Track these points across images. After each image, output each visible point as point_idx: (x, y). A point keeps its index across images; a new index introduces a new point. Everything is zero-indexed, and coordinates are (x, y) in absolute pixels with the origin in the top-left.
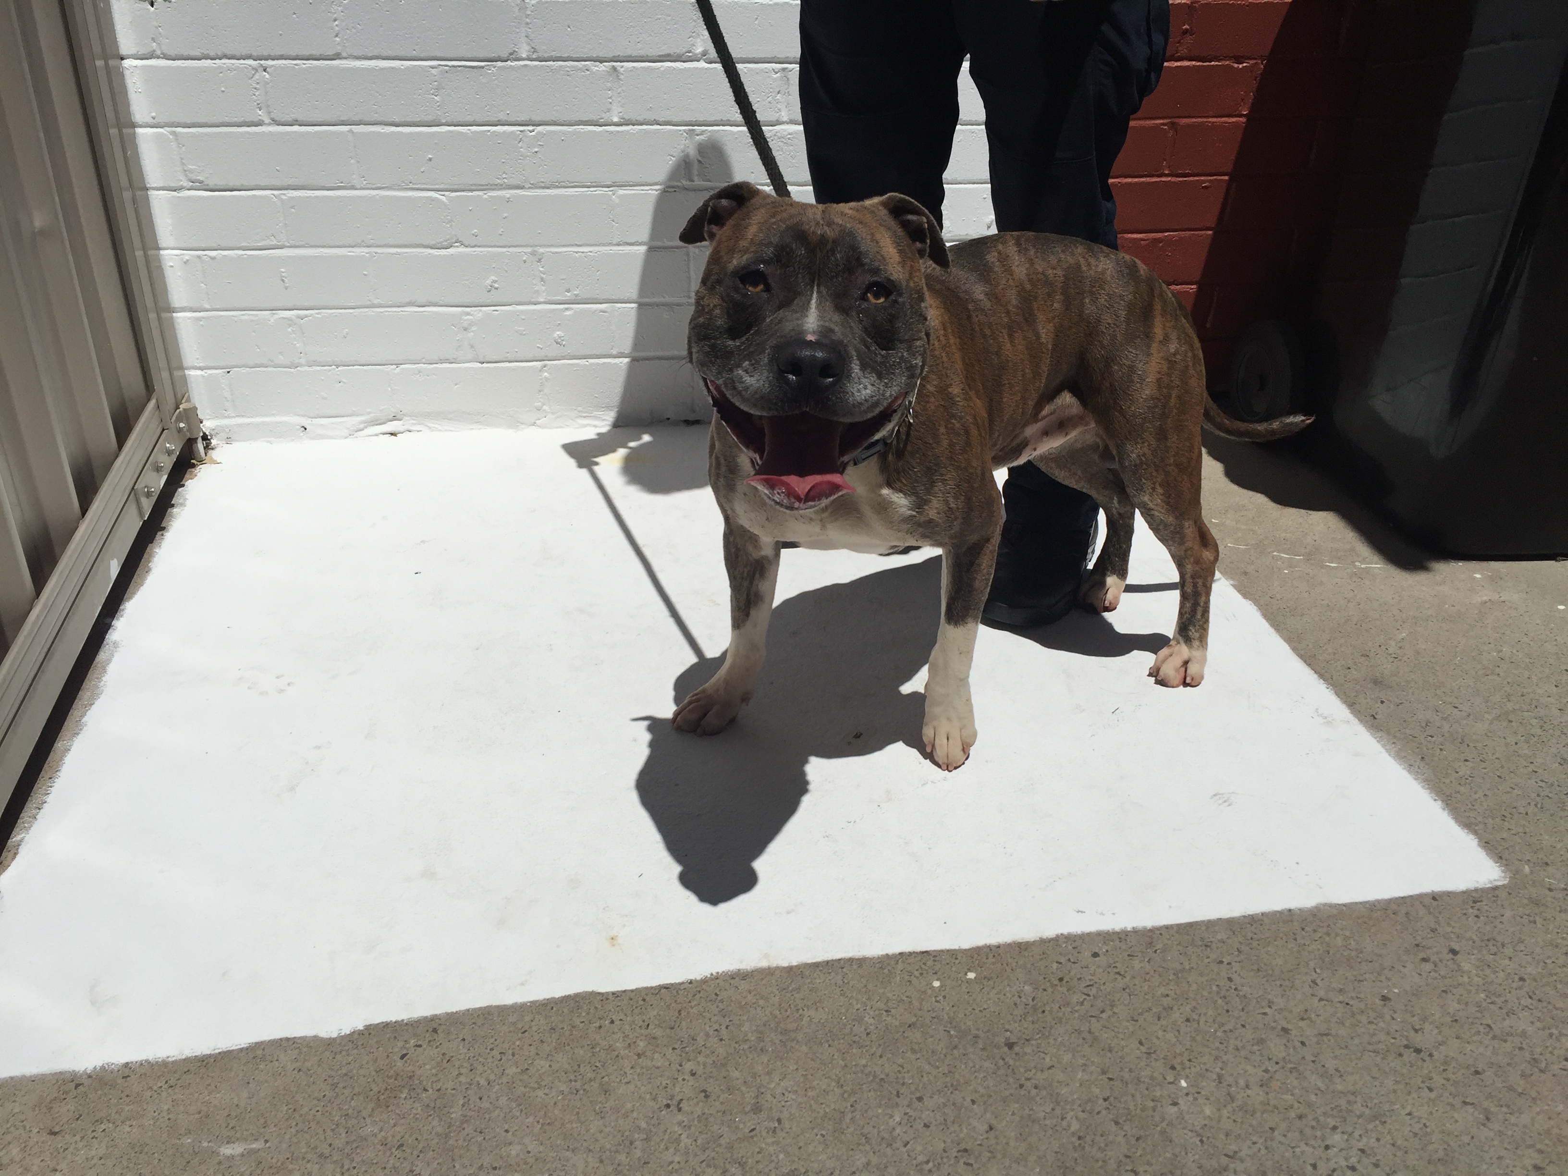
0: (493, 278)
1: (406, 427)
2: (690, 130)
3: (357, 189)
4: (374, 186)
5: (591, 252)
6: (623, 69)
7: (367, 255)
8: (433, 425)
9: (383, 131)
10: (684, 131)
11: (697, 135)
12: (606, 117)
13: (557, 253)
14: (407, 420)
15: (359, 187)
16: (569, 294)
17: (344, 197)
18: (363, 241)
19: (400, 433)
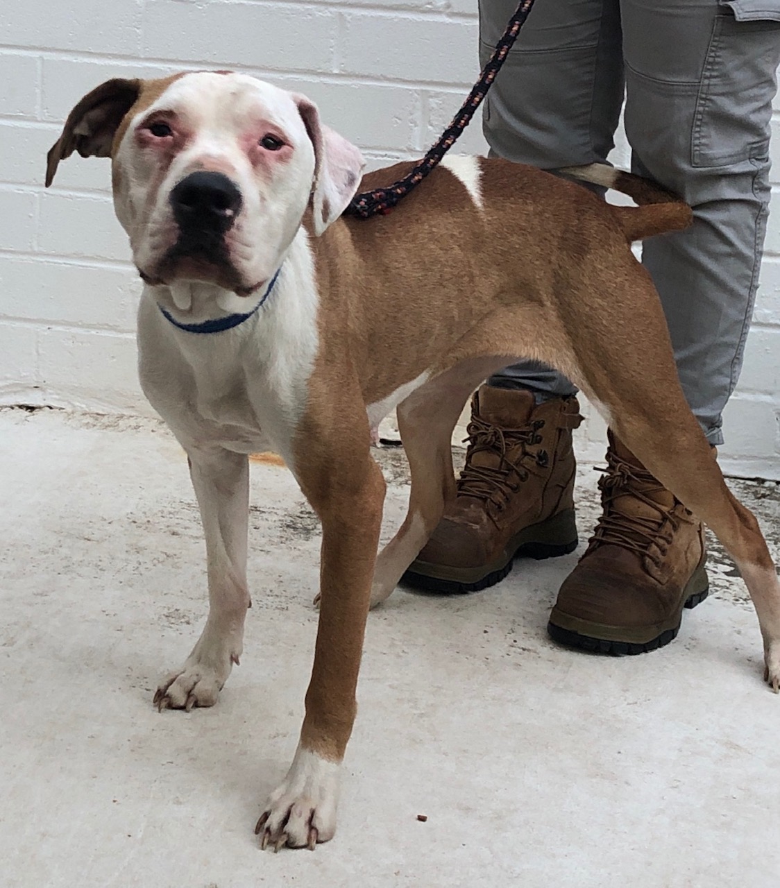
2: (422, 91)
3: (37, 121)
4: (56, 120)
6: (350, 17)
7: (36, 195)
8: (78, 404)
9: (75, 61)
10: (415, 90)
11: (431, 97)
12: (325, 68)
14: (50, 394)
15: (39, 119)
17: (23, 128)
18: (34, 179)
19: (40, 408)
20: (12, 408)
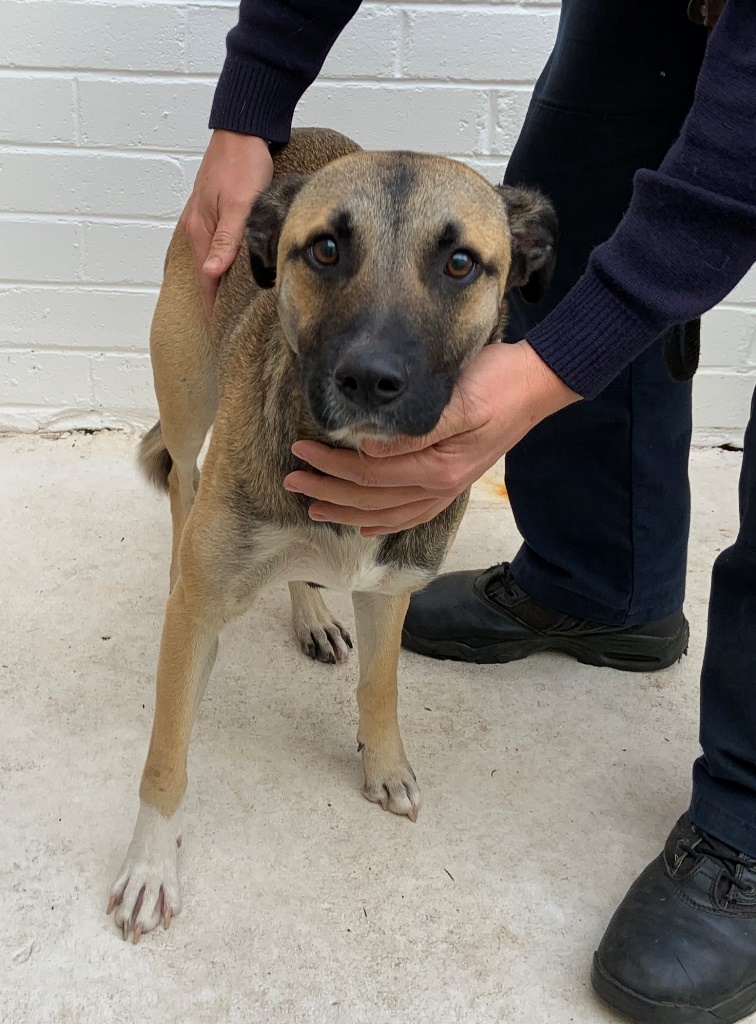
1: (105, 425)
2: (491, 91)
3: (76, 147)
4: (96, 145)
6: (415, 15)
7: (80, 225)
9: (113, 81)
10: (484, 92)
11: (501, 97)
12: (386, 73)
14: (107, 416)
15: (78, 145)
17: (61, 156)
18: (77, 209)
19: (99, 430)
20: (70, 432)
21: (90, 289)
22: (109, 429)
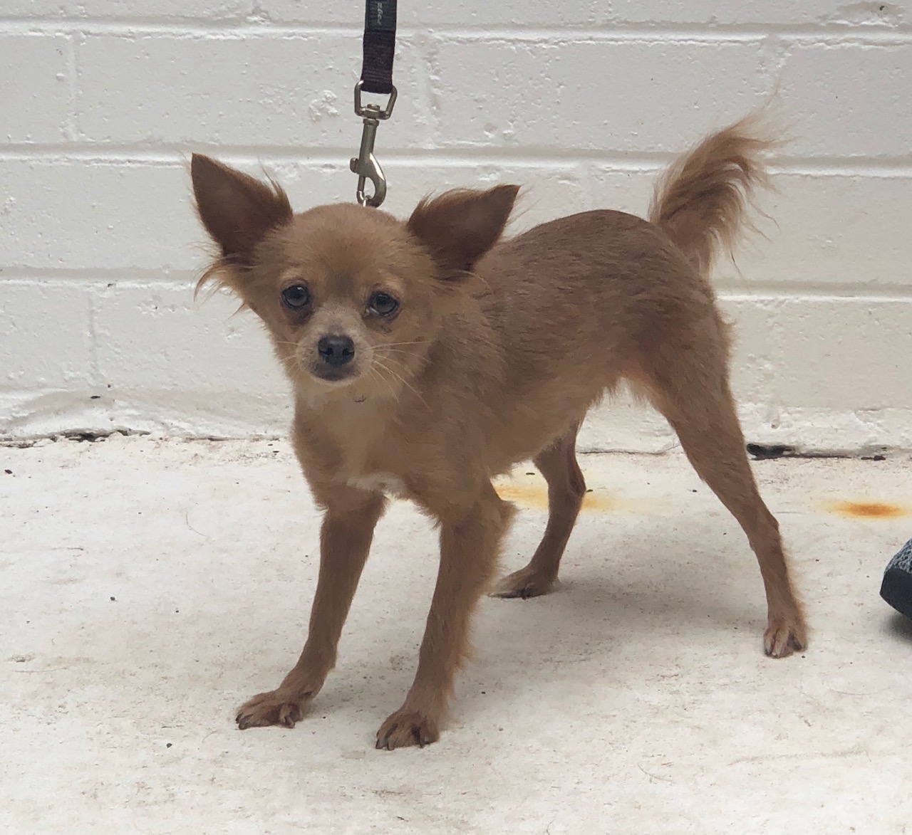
0: (328, 93)
1: (117, 424)
5: (546, 41)
7: (68, 37)
8: (175, 423)
13: (469, 41)
14: (121, 407)
16: (491, 135)
18: (62, 8)
19: (105, 436)
20: (54, 439)
21: (88, 158)
22: (125, 433)
